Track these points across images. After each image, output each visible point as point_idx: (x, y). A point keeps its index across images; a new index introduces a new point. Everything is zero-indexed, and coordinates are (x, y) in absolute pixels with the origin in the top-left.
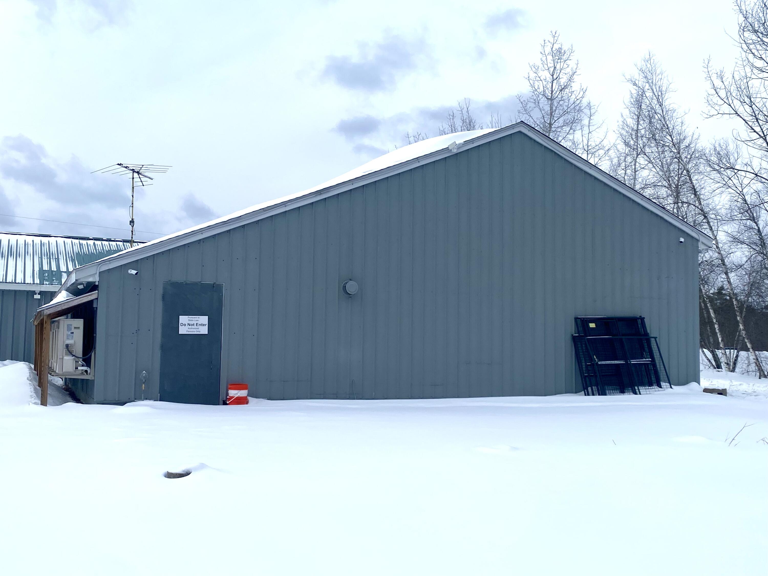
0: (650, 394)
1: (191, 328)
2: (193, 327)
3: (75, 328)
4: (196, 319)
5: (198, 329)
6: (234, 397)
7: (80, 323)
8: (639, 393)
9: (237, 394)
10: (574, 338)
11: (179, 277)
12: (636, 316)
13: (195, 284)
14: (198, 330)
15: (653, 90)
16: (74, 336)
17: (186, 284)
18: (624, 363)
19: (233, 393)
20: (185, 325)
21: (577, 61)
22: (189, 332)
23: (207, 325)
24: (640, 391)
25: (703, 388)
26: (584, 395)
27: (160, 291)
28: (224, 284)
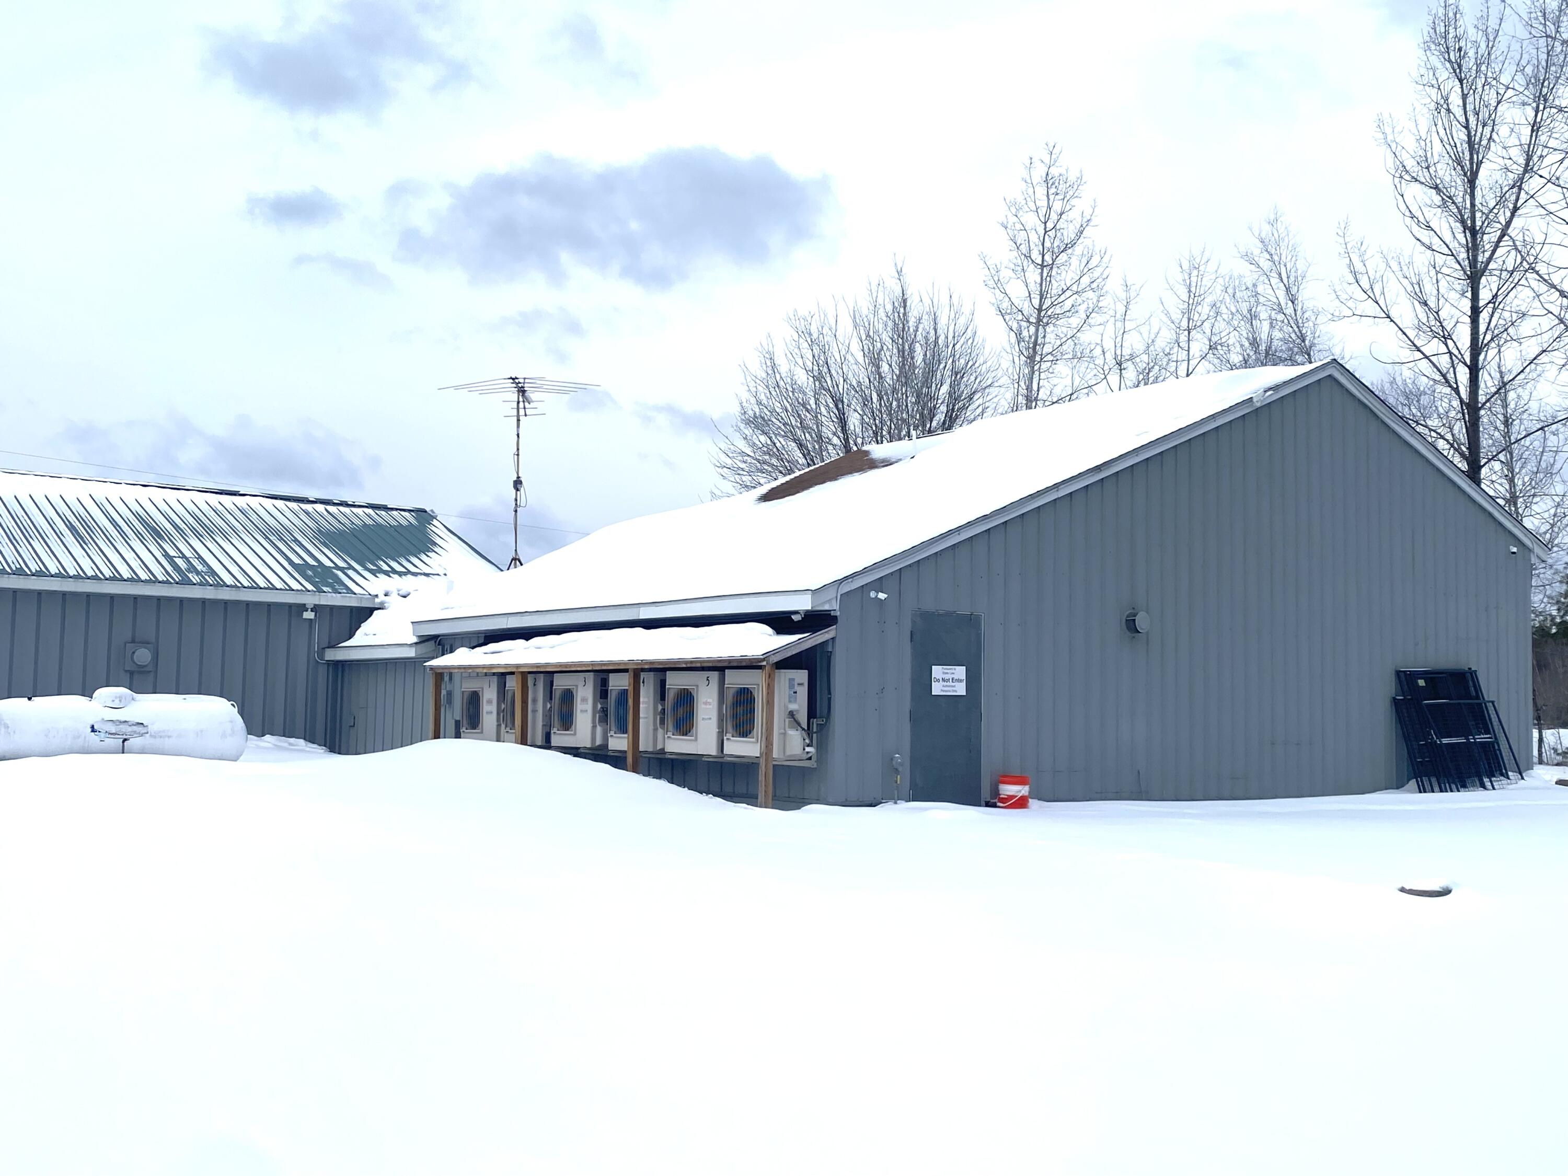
0: (1503, 788)
1: (947, 686)
2: (948, 684)
3: (799, 684)
4: (951, 671)
5: (954, 686)
6: (1017, 796)
7: (802, 676)
8: (1491, 788)
9: (1020, 791)
10: (1395, 701)
11: (929, 605)
12: (1463, 668)
13: (949, 614)
14: (954, 689)
15: (1280, 274)
16: (798, 697)
17: (939, 615)
18: (1465, 741)
19: (1009, 790)
20: (938, 681)
21: (1095, 200)
22: (943, 691)
23: (965, 681)
24: (1494, 784)
25: (1555, 780)
26: (1418, 790)
27: (907, 627)
28: (983, 615)
